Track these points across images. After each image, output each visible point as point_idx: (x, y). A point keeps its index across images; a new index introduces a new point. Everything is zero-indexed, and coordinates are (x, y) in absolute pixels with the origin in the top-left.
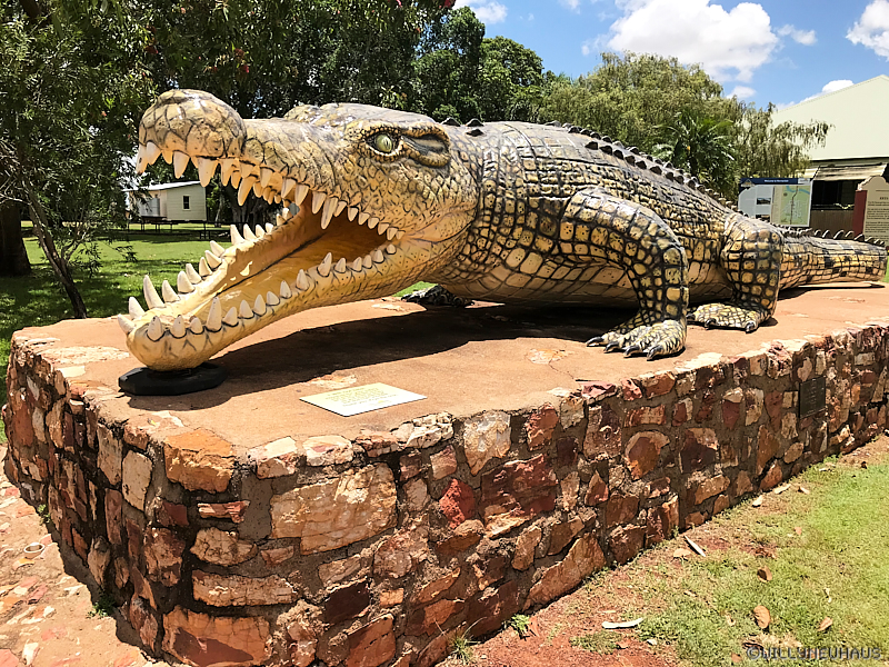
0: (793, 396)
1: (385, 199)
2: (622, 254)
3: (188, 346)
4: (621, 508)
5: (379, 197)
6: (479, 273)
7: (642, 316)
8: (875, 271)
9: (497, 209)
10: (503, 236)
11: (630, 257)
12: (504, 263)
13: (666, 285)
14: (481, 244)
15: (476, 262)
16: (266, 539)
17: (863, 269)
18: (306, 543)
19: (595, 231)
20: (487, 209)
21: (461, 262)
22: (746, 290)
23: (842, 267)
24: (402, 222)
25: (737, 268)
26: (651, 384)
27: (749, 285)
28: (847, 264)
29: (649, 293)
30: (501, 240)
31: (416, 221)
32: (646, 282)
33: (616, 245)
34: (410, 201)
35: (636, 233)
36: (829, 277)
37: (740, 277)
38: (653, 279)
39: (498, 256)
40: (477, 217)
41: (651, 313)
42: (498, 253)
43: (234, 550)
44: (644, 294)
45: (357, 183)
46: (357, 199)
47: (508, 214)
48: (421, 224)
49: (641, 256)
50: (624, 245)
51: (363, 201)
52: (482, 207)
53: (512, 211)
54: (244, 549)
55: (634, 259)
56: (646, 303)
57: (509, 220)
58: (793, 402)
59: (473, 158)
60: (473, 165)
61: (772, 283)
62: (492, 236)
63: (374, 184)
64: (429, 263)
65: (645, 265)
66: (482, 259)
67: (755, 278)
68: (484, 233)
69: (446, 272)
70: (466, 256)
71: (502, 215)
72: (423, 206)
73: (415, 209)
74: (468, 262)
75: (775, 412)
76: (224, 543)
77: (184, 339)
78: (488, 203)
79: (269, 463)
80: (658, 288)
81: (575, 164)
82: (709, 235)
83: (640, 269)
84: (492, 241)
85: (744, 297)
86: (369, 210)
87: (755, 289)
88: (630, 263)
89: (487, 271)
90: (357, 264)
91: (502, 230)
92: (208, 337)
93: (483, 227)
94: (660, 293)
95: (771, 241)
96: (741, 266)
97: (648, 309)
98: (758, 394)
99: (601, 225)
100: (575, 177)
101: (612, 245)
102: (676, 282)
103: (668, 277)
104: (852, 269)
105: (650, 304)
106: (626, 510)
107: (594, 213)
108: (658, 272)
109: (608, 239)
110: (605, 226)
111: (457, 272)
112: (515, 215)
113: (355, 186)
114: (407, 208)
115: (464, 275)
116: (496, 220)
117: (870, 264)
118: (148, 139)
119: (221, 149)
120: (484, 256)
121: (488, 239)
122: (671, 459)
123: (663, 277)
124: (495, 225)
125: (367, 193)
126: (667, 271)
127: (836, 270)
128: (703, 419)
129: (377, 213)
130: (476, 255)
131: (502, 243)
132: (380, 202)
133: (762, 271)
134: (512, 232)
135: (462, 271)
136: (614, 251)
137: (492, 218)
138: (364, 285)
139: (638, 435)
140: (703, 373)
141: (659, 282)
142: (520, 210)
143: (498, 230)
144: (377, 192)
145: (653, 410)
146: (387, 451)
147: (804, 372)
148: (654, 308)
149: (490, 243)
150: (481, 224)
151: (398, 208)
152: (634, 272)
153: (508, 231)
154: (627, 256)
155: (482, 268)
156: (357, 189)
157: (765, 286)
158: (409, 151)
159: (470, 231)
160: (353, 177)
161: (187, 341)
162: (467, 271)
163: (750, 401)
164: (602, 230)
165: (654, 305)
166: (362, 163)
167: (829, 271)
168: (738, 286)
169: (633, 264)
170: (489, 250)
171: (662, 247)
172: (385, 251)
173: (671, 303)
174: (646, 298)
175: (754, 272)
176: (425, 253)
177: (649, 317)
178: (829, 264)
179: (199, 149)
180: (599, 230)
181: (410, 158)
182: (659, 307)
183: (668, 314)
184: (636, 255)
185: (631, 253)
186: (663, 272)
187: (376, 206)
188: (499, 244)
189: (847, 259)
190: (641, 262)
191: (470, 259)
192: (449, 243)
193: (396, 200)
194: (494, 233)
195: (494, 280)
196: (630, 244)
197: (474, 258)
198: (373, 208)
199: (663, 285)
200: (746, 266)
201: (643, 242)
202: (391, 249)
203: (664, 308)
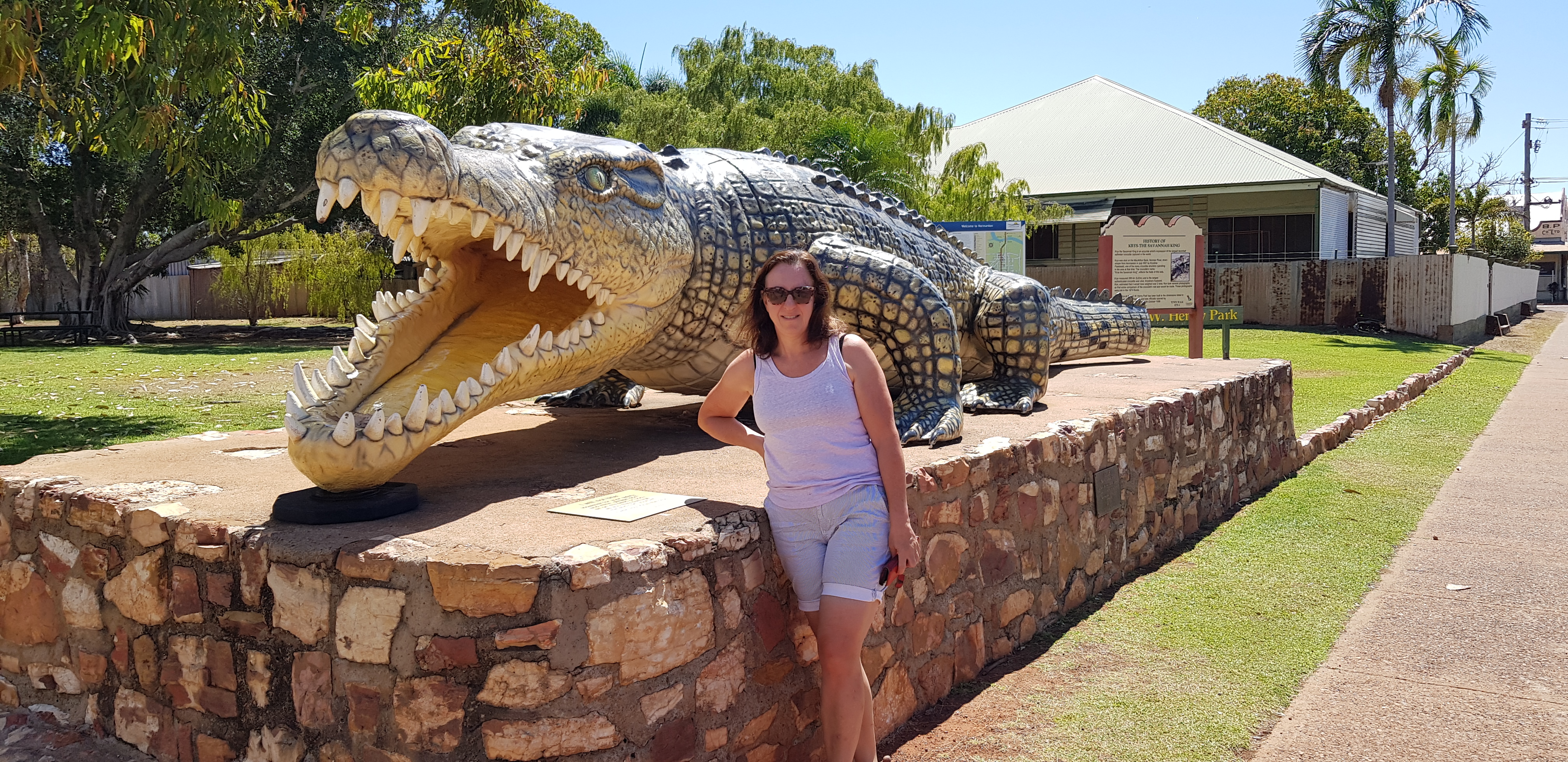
0: (1088, 489)
1: (600, 250)
2: (879, 318)
3: (386, 453)
4: (928, 630)
5: (594, 249)
6: (691, 350)
7: (909, 397)
8: (1138, 339)
9: (719, 264)
10: (726, 298)
11: (890, 322)
12: (725, 336)
13: (936, 355)
14: (699, 310)
15: (690, 336)
16: (581, 667)
17: (1124, 338)
18: (626, 670)
19: (843, 291)
20: (706, 263)
21: (669, 336)
22: (1011, 362)
23: (1100, 336)
24: (617, 281)
25: (1000, 335)
26: (947, 472)
27: (1016, 356)
28: (1105, 332)
29: (916, 366)
30: (724, 304)
31: (634, 280)
32: (911, 352)
33: (871, 306)
34: (628, 253)
35: (895, 291)
36: (1085, 350)
37: (1004, 347)
38: (920, 347)
39: (719, 327)
40: (694, 273)
41: (920, 391)
42: (719, 322)
43: (545, 685)
44: (909, 368)
45: (569, 231)
46: (569, 252)
47: (732, 270)
48: (638, 283)
49: (903, 319)
50: (881, 307)
51: (575, 254)
52: (699, 260)
53: (737, 266)
54: (557, 682)
55: (895, 323)
56: (912, 380)
57: (733, 278)
58: (1088, 497)
59: (683, 197)
60: (685, 206)
61: (1043, 352)
62: (712, 300)
63: (588, 231)
64: (642, 336)
65: (909, 331)
66: (698, 331)
67: (1022, 347)
68: (703, 295)
69: (647, 352)
70: (677, 328)
71: (724, 271)
72: (642, 260)
73: (634, 264)
74: (679, 335)
75: (1072, 510)
76: (531, 678)
77: (381, 443)
78: (708, 257)
79: (585, 568)
80: (926, 359)
81: (806, 204)
82: (959, 295)
83: (902, 336)
84: (713, 306)
85: (1010, 372)
86: (581, 266)
87: (1023, 362)
88: (889, 330)
89: (702, 347)
90: (565, 338)
91: (725, 292)
92: (408, 440)
93: (701, 288)
94: (929, 366)
95: (1037, 300)
96: (1005, 333)
97: (916, 387)
98: (1054, 486)
99: (849, 282)
100: (809, 221)
101: (866, 307)
102: (948, 351)
103: (938, 345)
104: (1113, 338)
105: (918, 380)
106: (932, 633)
107: (840, 266)
108: (925, 339)
109: (861, 299)
110: (856, 283)
111: (662, 350)
112: (740, 272)
113: (567, 236)
114: (625, 261)
115: (671, 354)
116: (717, 278)
117: (1132, 332)
118: (341, 174)
119: (444, 188)
120: (702, 326)
121: (707, 303)
122: (971, 569)
123: (932, 345)
124: (716, 285)
125: (580, 244)
126: (936, 337)
127: (1094, 340)
128: (1000, 517)
129: (590, 269)
130: (692, 325)
131: (724, 308)
132: (595, 255)
133: (1030, 337)
134: (736, 294)
135: (669, 349)
136: (868, 314)
137: (712, 276)
138: (568, 368)
139: (936, 539)
140: (996, 457)
141: (927, 351)
142: (746, 265)
143: (720, 292)
144: (591, 242)
145: (950, 506)
146: (701, 552)
147: (1097, 459)
148: (923, 385)
149: (709, 309)
150: (698, 284)
151: (614, 263)
152: (895, 340)
153: (732, 292)
154: (886, 320)
155: (696, 343)
156: (569, 239)
157: (1035, 356)
158: (624, 189)
159: (685, 295)
160: (566, 223)
161: (385, 447)
162: (676, 349)
163: (1046, 496)
164: (852, 287)
165: (924, 381)
166: (574, 205)
167: (1086, 342)
168: (1001, 358)
169: (893, 330)
170: (707, 319)
171: (929, 308)
172: (592, 322)
173: (943, 377)
174: (912, 373)
175: (1021, 339)
176: (639, 323)
177: (919, 397)
178: (1085, 332)
179: (419, 188)
180: (848, 289)
181: (625, 197)
182: (929, 383)
183: (942, 392)
184: (897, 318)
185: (890, 316)
186: (932, 339)
187: (591, 260)
188: (721, 310)
189: (1106, 326)
190: (904, 327)
191: (682, 331)
192: (664, 309)
193: (612, 252)
194: (715, 296)
195: (710, 360)
196: (889, 305)
197: (688, 329)
198: (586, 263)
199: (933, 355)
200: (1010, 332)
201: (905, 303)
202: (599, 318)
203: (935, 383)
